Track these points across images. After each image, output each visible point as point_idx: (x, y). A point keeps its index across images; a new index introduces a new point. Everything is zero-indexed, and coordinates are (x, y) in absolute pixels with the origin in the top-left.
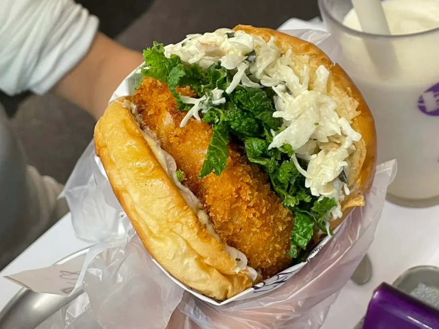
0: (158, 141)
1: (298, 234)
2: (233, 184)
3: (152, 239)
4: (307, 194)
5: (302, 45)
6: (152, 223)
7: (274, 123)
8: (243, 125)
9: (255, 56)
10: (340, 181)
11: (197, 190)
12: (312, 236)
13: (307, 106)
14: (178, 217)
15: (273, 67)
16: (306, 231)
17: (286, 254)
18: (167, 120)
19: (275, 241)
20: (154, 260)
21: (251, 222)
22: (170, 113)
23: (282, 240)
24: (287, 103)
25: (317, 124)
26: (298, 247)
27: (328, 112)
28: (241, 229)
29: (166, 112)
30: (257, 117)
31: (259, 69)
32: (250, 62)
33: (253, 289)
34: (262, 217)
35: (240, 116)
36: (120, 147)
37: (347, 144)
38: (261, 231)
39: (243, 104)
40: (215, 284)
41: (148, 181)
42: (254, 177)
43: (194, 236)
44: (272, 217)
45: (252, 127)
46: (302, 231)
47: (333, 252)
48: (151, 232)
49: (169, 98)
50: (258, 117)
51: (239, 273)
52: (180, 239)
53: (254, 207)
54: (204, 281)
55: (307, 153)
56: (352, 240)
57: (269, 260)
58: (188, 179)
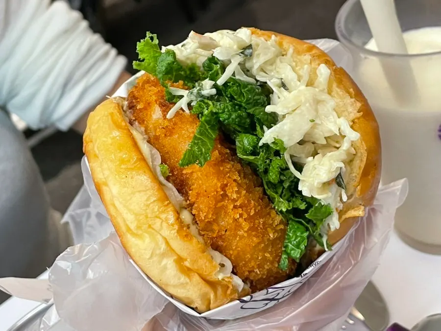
0: (145, 136)
1: (291, 244)
2: (218, 180)
3: (129, 236)
4: (302, 200)
5: (305, 46)
6: (130, 218)
7: (267, 119)
8: (233, 117)
9: (251, 51)
10: (337, 186)
11: (182, 187)
12: (305, 247)
13: (303, 101)
14: (158, 213)
15: (272, 65)
16: (299, 241)
17: (278, 267)
18: (156, 113)
19: (265, 250)
20: (131, 261)
21: (237, 224)
22: (159, 106)
23: (273, 250)
24: (282, 98)
25: (312, 121)
26: (290, 258)
27: (326, 110)
28: (226, 231)
29: (156, 105)
30: (248, 111)
31: (255, 64)
32: (246, 56)
33: (238, 301)
34: (250, 219)
35: (230, 109)
36: (105, 139)
37: (345, 145)
38: (249, 235)
39: (235, 97)
40: (196, 289)
41: (128, 173)
42: (244, 178)
43: (174, 234)
44: (261, 221)
45: (243, 121)
46: (295, 240)
47: (332, 273)
48: (129, 229)
49: (159, 91)
50: (250, 111)
51: (223, 279)
52: (159, 236)
53: (241, 207)
54: (183, 285)
55: (303, 156)
56: (354, 260)
57: (257, 270)
58: (173, 175)
